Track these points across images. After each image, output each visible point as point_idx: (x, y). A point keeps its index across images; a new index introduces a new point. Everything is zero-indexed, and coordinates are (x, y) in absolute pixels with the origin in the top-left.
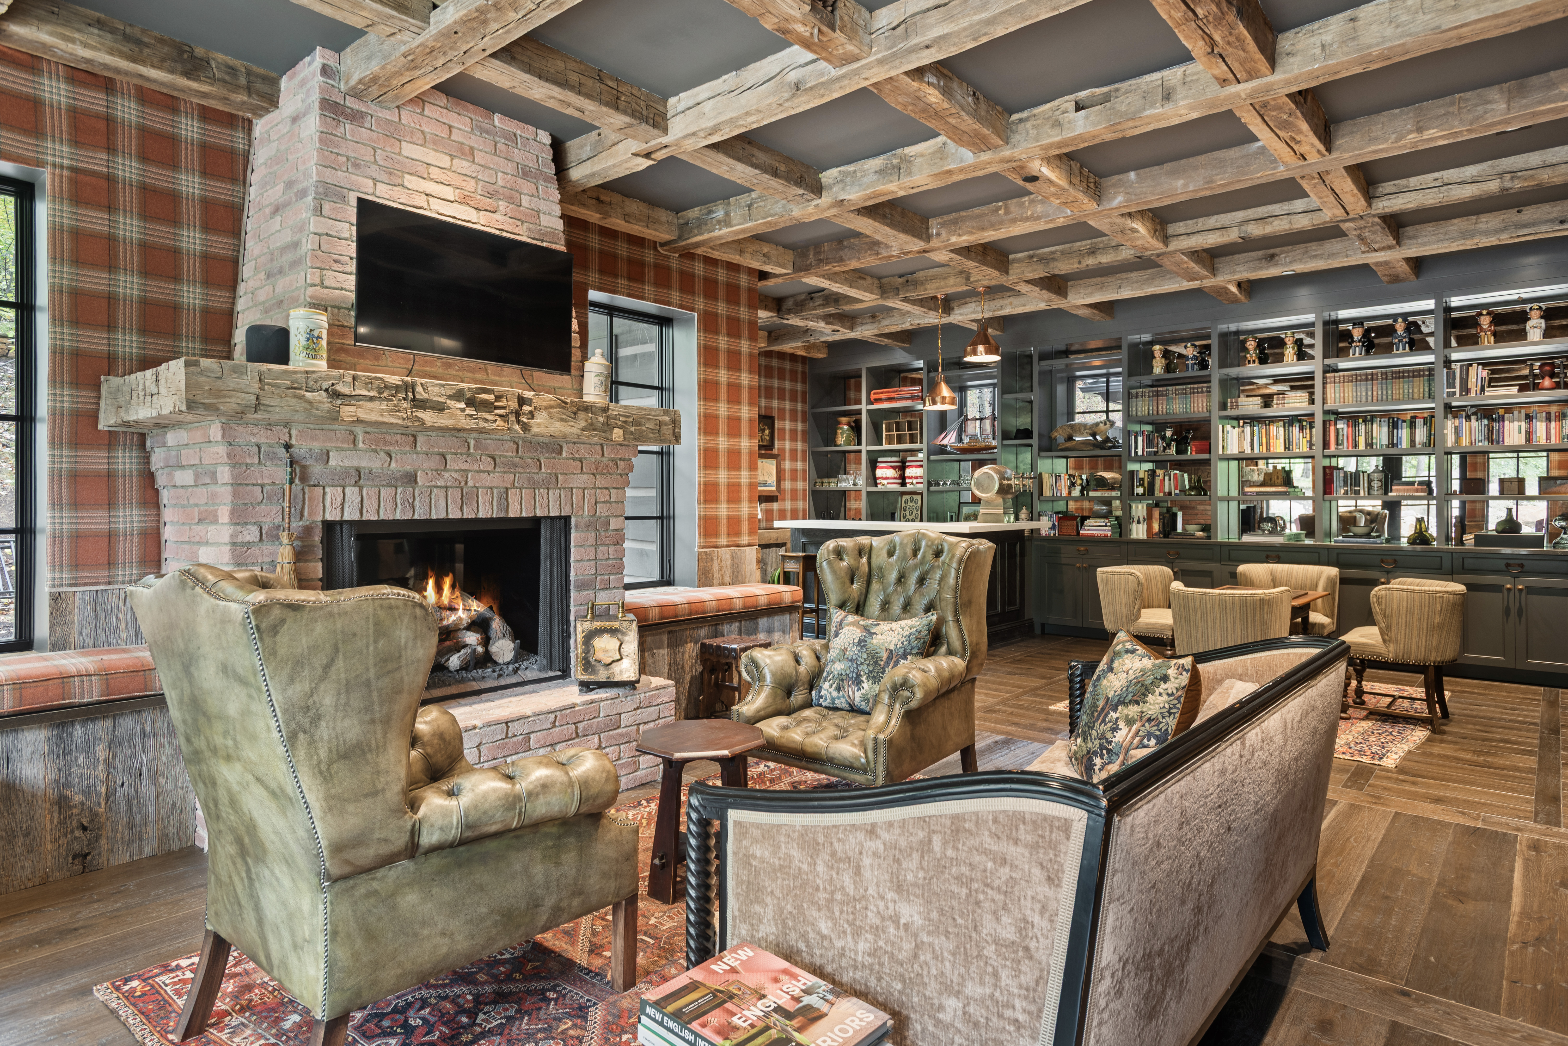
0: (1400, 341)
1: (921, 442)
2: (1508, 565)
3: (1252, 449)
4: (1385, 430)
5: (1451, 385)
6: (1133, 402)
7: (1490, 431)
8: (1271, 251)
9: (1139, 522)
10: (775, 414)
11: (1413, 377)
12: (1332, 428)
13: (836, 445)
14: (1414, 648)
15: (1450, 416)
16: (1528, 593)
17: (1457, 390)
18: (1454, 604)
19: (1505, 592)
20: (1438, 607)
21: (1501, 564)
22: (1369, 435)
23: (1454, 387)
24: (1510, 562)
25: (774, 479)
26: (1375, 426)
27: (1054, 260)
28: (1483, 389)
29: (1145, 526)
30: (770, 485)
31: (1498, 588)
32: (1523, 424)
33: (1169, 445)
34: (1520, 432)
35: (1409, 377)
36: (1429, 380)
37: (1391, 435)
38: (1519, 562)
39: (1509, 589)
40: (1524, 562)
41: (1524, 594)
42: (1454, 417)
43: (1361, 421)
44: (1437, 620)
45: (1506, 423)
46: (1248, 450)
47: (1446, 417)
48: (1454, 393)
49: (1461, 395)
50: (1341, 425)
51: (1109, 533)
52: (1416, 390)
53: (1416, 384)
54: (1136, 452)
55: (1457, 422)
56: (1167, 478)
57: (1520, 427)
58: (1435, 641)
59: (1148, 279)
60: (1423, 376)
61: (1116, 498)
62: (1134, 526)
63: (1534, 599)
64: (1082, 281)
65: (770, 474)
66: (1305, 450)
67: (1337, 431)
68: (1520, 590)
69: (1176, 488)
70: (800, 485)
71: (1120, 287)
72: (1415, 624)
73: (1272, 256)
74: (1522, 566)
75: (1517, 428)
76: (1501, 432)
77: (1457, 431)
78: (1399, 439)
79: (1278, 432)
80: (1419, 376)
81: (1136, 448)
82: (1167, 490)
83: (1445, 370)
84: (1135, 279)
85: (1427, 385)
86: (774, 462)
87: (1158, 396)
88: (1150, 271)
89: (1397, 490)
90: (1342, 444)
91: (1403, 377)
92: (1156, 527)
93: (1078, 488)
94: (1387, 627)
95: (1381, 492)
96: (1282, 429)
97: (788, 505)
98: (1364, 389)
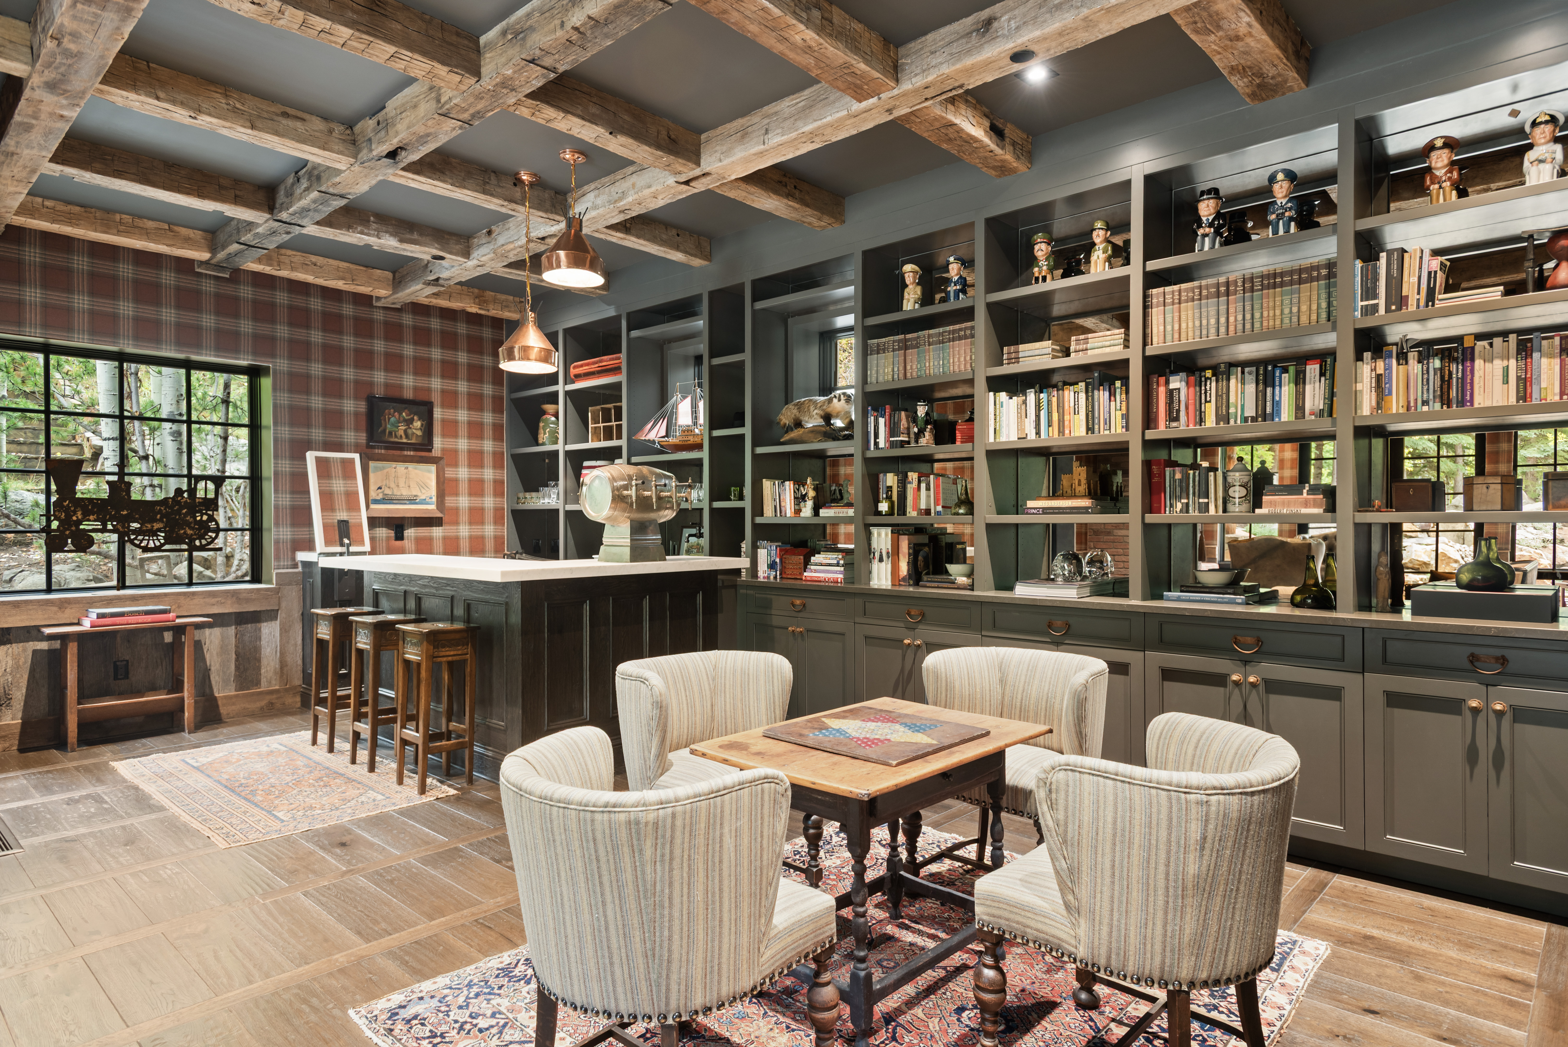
0: (1280, 217)
1: (619, 437)
2: (1473, 659)
3: (1038, 433)
4: (1251, 388)
5: (1370, 292)
6: (872, 359)
7: (1445, 381)
8: (985, 14)
9: (881, 560)
10: (436, 398)
11: (1300, 282)
12: (1162, 390)
13: (537, 444)
14: (1134, 940)
15: (1367, 355)
16: (1515, 720)
17: (1381, 301)
18: (1245, 823)
19: (1468, 715)
20: (1195, 831)
21: (1461, 654)
22: (1223, 399)
23: (1375, 296)
24: (1477, 651)
25: (433, 492)
26: (1233, 382)
27: (532, 29)
28: (1431, 296)
29: (889, 566)
30: (424, 502)
31: (1453, 706)
32: (1513, 363)
33: (921, 432)
34: (1506, 381)
35: (1291, 283)
36: (1328, 286)
37: (1261, 398)
38: (1499, 652)
39: (1475, 711)
40: (1507, 653)
41: (1506, 721)
42: (1374, 358)
43: (1209, 373)
44: (1192, 869)
45: (1479, 363)
46: (1032, 435)
47: (1359, 358)
48: (1375, 308)
49: (1388, 310)
50: (1177, 382)
51: (840, 576)
52: (1304, 308)
53: (1304, 295)
54: (876, 444)
55: (1380, 365)
56: (923, 486)
57: (1506, 370)
58: (1190, 927)
59: (804, 109)
60: (1318, 279)
61: (848, 520)
62: (875, 566)
63: (1530, 732)
64: (720, 130)
65: (423, 486)
66: (1119, 431)
67: (1170, 393)
68: (1500, 714)
69: (937, 503)
70: (489, 502)
71: (767, 132)
72: (1136, 873)
73: (988, 23)
74: (1503, 661)
75: (1499, 373)
76: (1466, 385)
77: (1381, 384)
78: (1276, 405)
79: (1076, 401)
80: (1311, 280)
81: (876, 436)
82: (923, 506)
83: (1359, 264)
84: (787, 111)
85: (1324, 296)
86: (433, 468)
87: (906, 348)
88: (807, 92)
89: (1271, 503)
90: (1177, 419)
91: (1282, 285)
92: (904, 568)
93: (810, 504)
94: (1070, 870)
95: (1245, 506)
96: (1082, 396)
97: (464, 531)
98: (1213, 311)
